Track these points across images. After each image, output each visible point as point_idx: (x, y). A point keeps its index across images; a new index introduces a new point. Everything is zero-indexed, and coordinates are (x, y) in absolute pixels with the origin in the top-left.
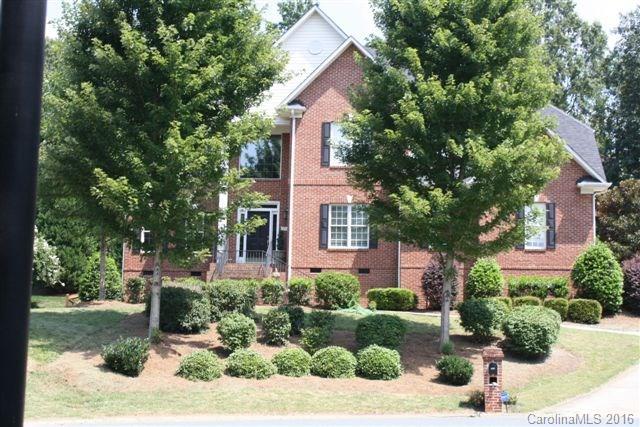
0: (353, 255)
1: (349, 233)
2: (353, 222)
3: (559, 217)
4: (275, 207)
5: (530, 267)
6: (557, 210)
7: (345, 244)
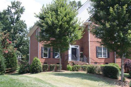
0: (104, 59)
1: (102, 54)
2: (103, 51)
4: (78, 47)
7: (101, 57)
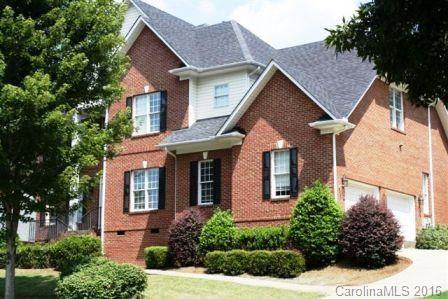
1: (147, 196)
2: (149, 185)
3: (301, 162)
5: (275, 217)
6: (299, 155)
7: (143, 207)
